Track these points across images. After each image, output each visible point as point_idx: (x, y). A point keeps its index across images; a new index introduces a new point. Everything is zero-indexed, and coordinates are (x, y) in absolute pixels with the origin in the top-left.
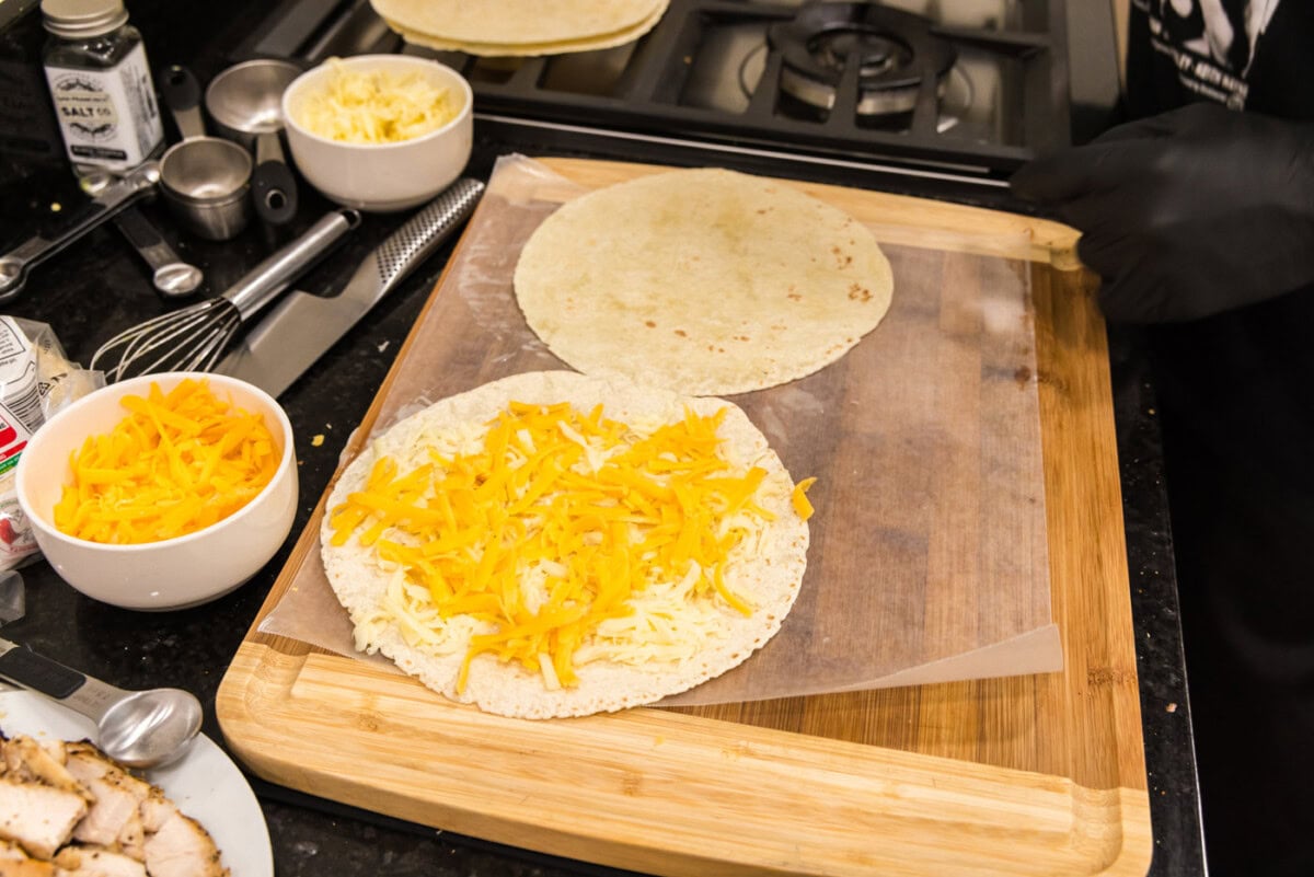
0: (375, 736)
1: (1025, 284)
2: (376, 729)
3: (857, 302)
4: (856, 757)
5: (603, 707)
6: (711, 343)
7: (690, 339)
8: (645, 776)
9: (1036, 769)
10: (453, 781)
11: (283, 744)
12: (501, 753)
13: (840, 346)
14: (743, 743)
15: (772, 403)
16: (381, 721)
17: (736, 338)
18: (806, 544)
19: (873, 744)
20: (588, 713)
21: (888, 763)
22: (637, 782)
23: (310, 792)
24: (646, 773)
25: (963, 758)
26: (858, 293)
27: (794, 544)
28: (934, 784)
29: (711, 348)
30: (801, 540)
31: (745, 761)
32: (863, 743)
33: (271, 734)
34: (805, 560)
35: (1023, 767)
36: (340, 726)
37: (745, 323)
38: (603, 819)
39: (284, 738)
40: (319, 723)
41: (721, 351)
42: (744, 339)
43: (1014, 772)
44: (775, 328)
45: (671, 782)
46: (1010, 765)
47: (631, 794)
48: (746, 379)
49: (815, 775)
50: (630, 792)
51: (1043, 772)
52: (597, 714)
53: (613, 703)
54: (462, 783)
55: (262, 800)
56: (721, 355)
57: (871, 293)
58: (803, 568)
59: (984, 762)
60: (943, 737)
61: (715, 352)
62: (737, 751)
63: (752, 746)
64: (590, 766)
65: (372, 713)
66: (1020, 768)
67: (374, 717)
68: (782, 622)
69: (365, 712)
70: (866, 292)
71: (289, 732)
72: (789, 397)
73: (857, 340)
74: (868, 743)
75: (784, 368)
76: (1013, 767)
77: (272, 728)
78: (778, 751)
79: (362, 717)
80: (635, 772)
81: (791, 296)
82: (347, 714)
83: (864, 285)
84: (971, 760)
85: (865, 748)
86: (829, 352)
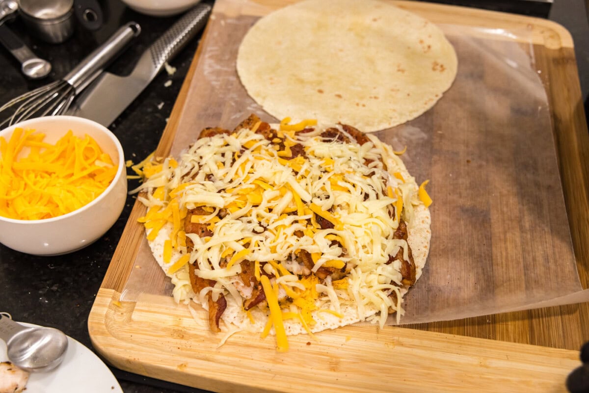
0: (183, 341)
1: (531, 57)
2: (183, 337)
3: (437, 73)
4: (461, 344)
5: (328, 326)
6: (357, 101)
7: (345, 100)
8: (341, 360)
9: (564, 347)
10: (232, 368)
11: (130, 349)
12: (256, 349)
13: (431, 100)
14: (396, 338)
15: (397, 135)
16: (185, 332)
17: (371, 98)
18: (429, 221)
19: (470, 336)
20: (320, 331)
21: (480, 346)
22: (337, 363)
23: (147, 375)
24: (342, 358)
25: (522, 342)
26: (438, 67)
27: (423, 222)
28: (508, 358)
29: (358, 105)
30: (426, 219)
31: (399, 349)
32: (464, 335)
33: (123, 344)
34: (430, 231)
35: (557, 347)
36: (161, 336)
37: (375, 88)
38: (320, 387)
39: (130, 345)
40: (150, 335)
41: (364, 106)
42: (376, 98)
43: (552, 349)
44: (393, 90)
45: (357, 363)
46: (550, 345)
47: (334, 370)
48: (380, 122)
49: (439, 355)
50: (333, 369)
51: (568, 349)
52: (324, 330)
53: (334, 324)
54: (237, 368)
55: (120, 381)
56: (364, 108)
57: (445, 66)
58: (429, 236)
59: (535, 344)
60: (510, 330)
61: (361, 107)
62: (393, 342)
63: (401, 339)
64: (309, 355)
65: (180, 329)
66: (555, 347)
67: (181, 331)
68: (422, 269)
69: (176, 328)
70: (442, 66)
71: (133, 342)
72: (406, 132)
73: (440, 95)
74: (467, 336)
75: (401, 114)
76: (551, 347)
77: (122, 339)
78: (416, 342)
79: (175, 331)
80: (335, 358)
81: (399, 70)
82: (165, 329)
83: (440, 62)
84: (527, 343)
85: (466, 338)
86: (426, 104)
